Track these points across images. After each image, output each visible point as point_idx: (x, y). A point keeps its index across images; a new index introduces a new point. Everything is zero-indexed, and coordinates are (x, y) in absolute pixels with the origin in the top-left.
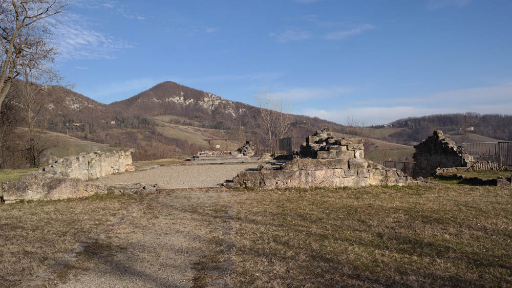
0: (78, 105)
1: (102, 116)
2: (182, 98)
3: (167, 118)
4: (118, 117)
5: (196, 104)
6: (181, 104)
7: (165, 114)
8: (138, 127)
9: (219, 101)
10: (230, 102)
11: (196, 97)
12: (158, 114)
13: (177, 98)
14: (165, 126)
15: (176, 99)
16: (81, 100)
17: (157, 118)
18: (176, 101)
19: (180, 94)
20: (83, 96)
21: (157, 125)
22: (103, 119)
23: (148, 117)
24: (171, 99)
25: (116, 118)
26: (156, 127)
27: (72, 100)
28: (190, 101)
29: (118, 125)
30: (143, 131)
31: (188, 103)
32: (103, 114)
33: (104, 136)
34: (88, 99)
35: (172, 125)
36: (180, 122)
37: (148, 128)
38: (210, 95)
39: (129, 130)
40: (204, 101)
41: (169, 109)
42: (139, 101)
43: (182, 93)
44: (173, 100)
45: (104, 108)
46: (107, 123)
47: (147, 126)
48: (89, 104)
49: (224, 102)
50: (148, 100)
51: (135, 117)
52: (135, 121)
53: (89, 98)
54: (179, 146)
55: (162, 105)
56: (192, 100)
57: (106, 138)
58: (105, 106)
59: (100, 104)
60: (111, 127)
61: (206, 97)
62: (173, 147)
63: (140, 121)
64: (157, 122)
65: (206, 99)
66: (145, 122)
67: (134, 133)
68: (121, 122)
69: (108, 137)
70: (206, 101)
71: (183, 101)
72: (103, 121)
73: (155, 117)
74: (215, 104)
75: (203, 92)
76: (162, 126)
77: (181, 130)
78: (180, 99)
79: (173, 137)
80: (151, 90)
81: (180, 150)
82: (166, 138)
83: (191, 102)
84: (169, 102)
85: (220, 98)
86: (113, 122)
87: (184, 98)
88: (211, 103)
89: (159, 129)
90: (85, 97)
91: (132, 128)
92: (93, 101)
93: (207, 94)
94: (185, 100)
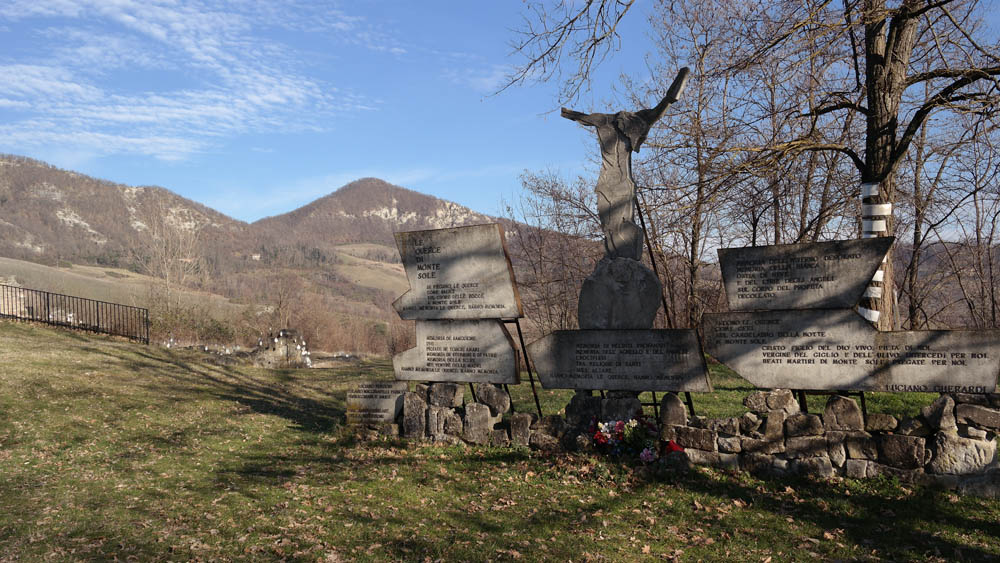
0: (193, 224)
1: (235, 243)
2: (395, 211)
3: (362, 249)
4: (266, 248)
5: (421, 222)
6: (391, 223)
7: (361, 240)
8: (303, 266)
9: (465, 216)
10: (488, 219)
11: (422, 210)
12: (348, 240)
13: (385, 210)
14: (355, 264)
15: (382, 213)
16: (197, 213)
17: (344, 248)
18: (383, 217)
19: (391, 202)
20: (202, 206)
21: (341, 262)
22: (238, 250)
23: (324, 247)
24: (372, 212)
25: (263, 248)
26: (336, 266)
27: (181, 214)
28: (409, 216)
29: (266, 262)
30: (312, 273)
31: (405, 220)
32: (237, 241)
33: (235, 284)
34: (211, 212)
35: (368, 262)
36: (386, 256)
37: (323, 268)
38: (448, 205)
39: (286, 271)
40: (436, 216)
41: (368, 231)
42: (312, 215)
43: (395, 201)
44: (378, 214)
45: (242, 229)
46: (245, 257)
47: (321, 264)
48: (213, 221)
49: (475, 218)
50: (330, 214)
51: (298, 245)
52: (299, 253)
53: (213, 210)
54: (378, 302)
55: (355, 223)
56: (414, 214)
57: (238, 286)
58: (244, 225)
59: (235, 223)
60: (252, 266)
61: (439, 207)
62: (366, 305)
63: (308, 255)
64: (341, 256)
65: (440, 213)
66: (317, 255)
67: (295, 277)
68: (270, 256)
69: (243, 285)
70: (440, 216)
71: (396, 216)
72: (238, 254)
73: (337, 248)
74: (457, 221)
75: (435, 199)
76: (349, 265)
77: (387, 272)
78: (390, 212)
79: (367, 285)
80: (336, 194)
81: (378, 311)
82: (354, 288)
83: (412, 218)
84: (368, 217)
85: (467, 211)
86: (257, 257)
87: (399, 210)
88: (450, 220)
89: (343, 271)
90: (207, 208)
91: (291, 267)
92: (221, 215)
93: (443, 203)
94: (400, 213)
